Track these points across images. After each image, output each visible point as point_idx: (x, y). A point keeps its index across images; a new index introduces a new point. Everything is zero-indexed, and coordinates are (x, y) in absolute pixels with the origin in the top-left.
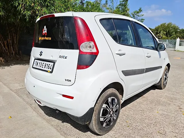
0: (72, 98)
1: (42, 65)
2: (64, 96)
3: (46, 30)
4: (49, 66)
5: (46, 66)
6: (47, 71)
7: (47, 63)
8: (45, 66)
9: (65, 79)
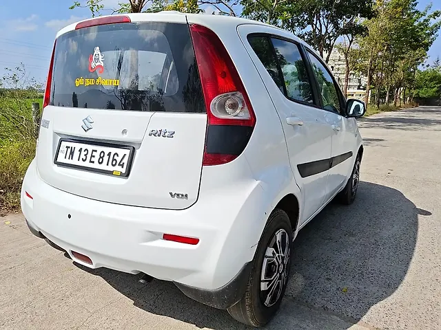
0: (194, 241)
1: (89, 156)
2: (167, 237)
3: (100, 59)
4: (114, 159)
5: (106, 158)
6: (110, 173)
7: (107, 150)
8: (102, 158)
9: (171, 194)
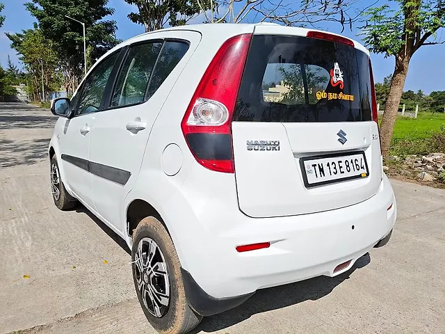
1: (338, 167)
4: (357, 165)
5: (351, 165)
6: (360, 176)
7: (349, 158)
8: (348, 166)
